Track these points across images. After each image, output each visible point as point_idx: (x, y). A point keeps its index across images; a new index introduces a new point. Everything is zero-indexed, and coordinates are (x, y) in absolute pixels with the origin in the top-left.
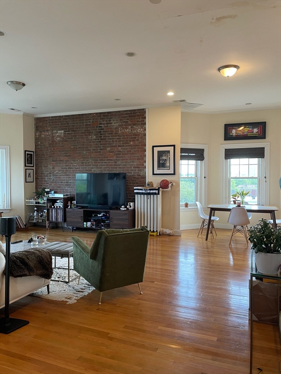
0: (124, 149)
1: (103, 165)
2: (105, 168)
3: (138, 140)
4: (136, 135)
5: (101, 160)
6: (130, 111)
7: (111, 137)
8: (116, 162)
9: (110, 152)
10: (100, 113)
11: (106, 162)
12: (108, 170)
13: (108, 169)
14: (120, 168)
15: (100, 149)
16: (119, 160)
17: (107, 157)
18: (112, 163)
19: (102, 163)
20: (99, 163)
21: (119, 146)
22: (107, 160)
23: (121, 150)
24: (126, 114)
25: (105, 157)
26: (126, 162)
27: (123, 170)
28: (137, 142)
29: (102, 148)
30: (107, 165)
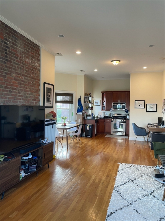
0: (26, 79)
1: (8, 95)
2: (10, 98)
3: (35, 74)
4: (34, 68)
5: (6, 87)
6: (31, 41)
7: (15, 62)
8: (20, 93)
9: (15, 79)
10: (7, 26)
11: (10, 91)
12: (13, 102)
13: (13, 100)
14: (23, 99)
15: (6, 73)
16: (23, 90)
17: (12, 85)
18: (16, 93)
19: (7, 91)
20: (4, 91)
21: (23, 75)
22: (13, 89)
23: (24, 80)
24: (28, 43)
25: (10, 85)
26: (27, 94)
27: (25, 102)
28: (35, 75)
29: (7, 72)
30: (12, 95)
